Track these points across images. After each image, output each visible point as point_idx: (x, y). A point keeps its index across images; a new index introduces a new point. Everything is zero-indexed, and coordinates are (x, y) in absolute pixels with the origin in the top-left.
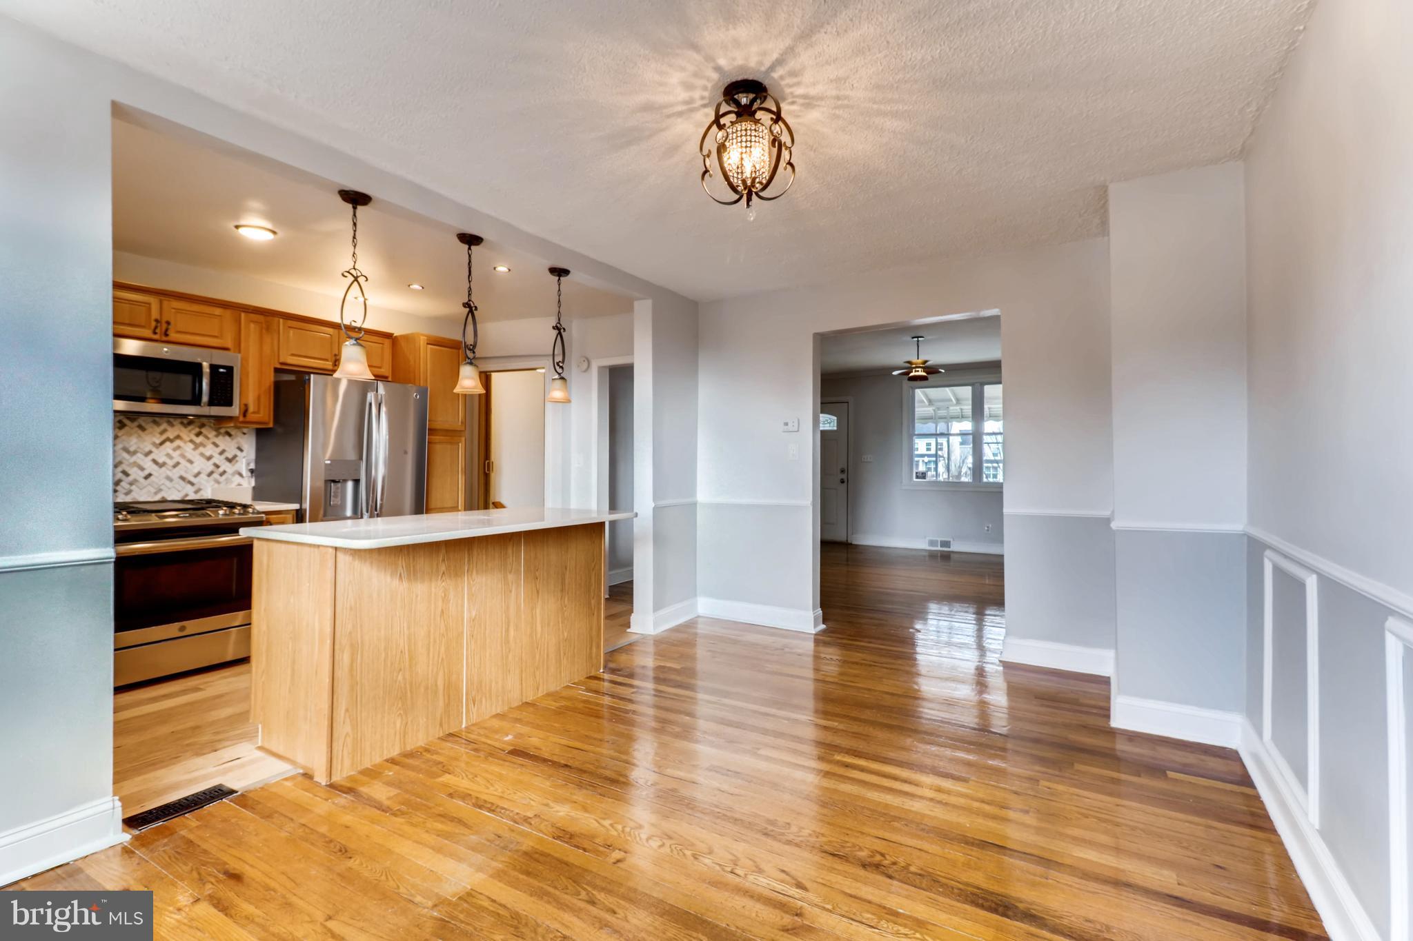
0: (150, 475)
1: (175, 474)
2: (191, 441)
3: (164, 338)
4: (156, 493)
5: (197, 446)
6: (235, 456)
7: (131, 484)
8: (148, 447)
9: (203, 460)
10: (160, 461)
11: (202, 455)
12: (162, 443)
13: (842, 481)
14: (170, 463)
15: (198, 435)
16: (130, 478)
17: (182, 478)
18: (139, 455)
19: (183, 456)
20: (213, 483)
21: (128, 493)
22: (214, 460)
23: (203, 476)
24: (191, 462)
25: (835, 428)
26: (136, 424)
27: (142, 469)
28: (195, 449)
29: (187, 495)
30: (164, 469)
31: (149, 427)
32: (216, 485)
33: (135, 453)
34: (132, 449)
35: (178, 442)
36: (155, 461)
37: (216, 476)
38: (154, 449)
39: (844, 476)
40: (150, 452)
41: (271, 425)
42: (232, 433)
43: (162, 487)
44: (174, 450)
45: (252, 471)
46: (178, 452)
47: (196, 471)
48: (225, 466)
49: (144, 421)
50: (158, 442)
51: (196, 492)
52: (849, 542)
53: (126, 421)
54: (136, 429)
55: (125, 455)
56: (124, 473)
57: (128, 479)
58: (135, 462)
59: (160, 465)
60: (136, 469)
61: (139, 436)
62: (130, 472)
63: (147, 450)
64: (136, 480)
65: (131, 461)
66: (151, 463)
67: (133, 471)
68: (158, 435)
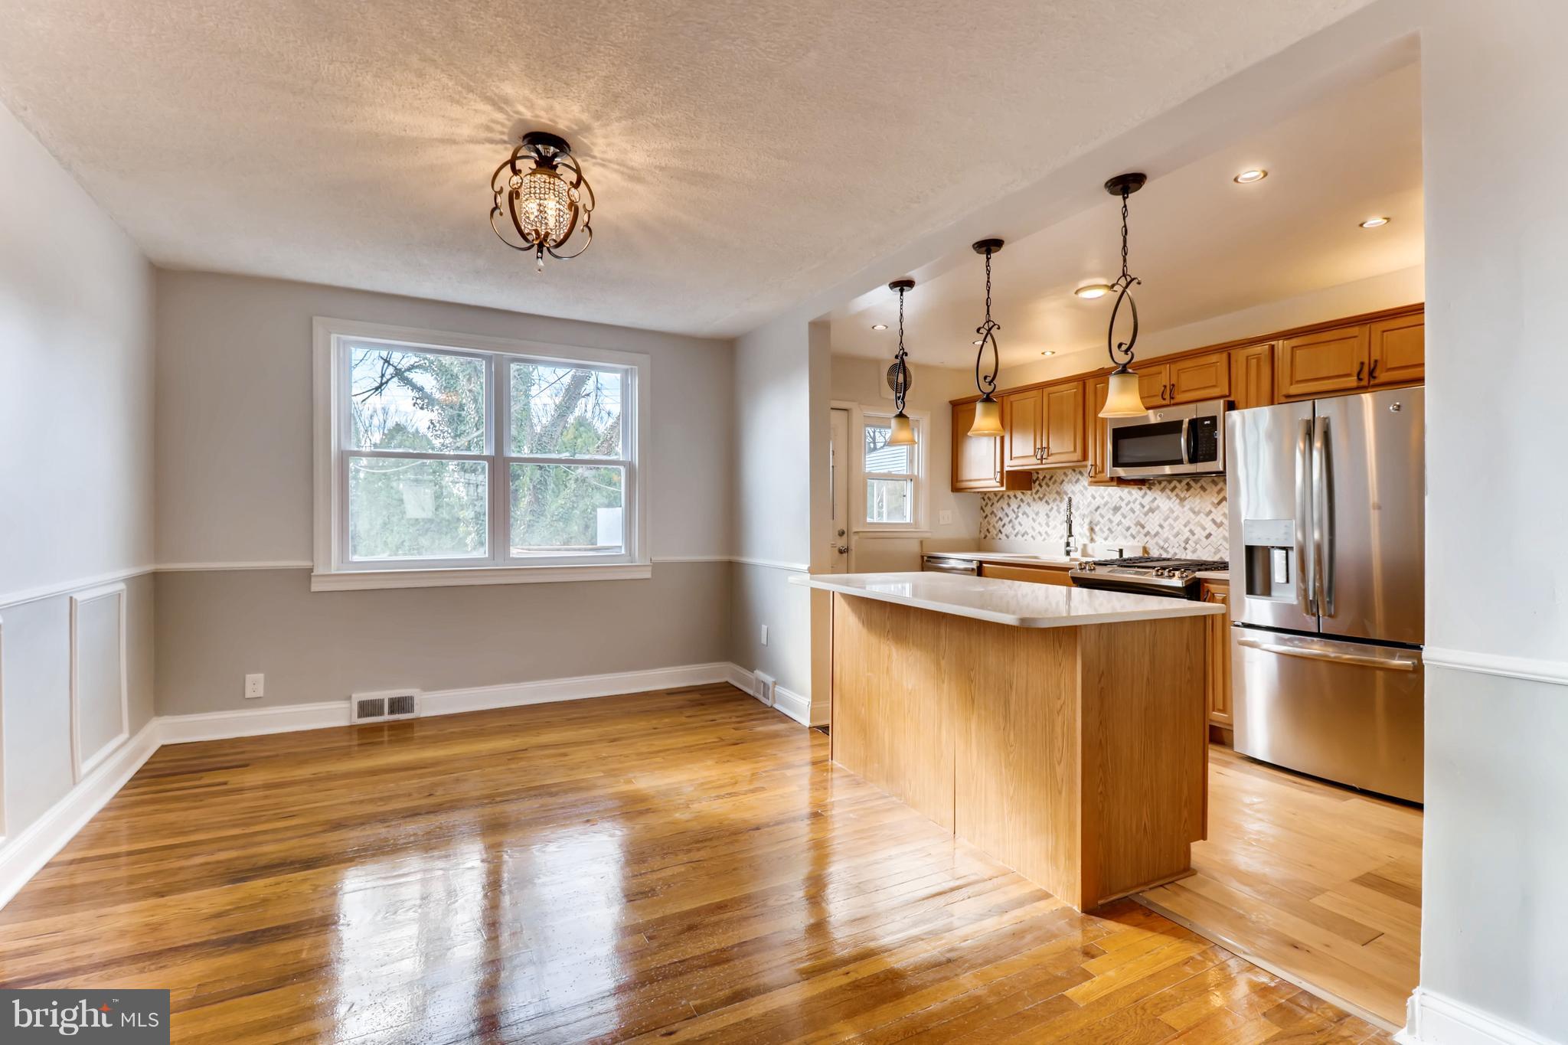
0: (1210, 535)
3: (1172, 402)
4: (1215, 553)
10: (1218, 521)
12: (1219, 503)
18: (1202, 515)
21: (1194, 551)
26: (1199, 485)
27: (1204, 529)
30: (1221, 528)
31: (1209, 487)
34: (1196, 510)
36: (1213, 521)
38: (1213, 510)
40: (1210, 512)
43: (1220, 547)
49: (1205, 482)
50: (1216, 501)
53: (1192, 483)
54: (1199, 490)
55: (1191, 515)
56: (1192, 533)
57: (1193, 539)
58: (1199, 521)
59: (1219, 525)
60: (1199, 528)
61: (1201, 496)
62: (1195, 532)
63: (1207, 510)
64: (1199, 539)
65: (1196, 520)
66: (1211, 523)
67: (1198, 530)
68: (1216, 495)
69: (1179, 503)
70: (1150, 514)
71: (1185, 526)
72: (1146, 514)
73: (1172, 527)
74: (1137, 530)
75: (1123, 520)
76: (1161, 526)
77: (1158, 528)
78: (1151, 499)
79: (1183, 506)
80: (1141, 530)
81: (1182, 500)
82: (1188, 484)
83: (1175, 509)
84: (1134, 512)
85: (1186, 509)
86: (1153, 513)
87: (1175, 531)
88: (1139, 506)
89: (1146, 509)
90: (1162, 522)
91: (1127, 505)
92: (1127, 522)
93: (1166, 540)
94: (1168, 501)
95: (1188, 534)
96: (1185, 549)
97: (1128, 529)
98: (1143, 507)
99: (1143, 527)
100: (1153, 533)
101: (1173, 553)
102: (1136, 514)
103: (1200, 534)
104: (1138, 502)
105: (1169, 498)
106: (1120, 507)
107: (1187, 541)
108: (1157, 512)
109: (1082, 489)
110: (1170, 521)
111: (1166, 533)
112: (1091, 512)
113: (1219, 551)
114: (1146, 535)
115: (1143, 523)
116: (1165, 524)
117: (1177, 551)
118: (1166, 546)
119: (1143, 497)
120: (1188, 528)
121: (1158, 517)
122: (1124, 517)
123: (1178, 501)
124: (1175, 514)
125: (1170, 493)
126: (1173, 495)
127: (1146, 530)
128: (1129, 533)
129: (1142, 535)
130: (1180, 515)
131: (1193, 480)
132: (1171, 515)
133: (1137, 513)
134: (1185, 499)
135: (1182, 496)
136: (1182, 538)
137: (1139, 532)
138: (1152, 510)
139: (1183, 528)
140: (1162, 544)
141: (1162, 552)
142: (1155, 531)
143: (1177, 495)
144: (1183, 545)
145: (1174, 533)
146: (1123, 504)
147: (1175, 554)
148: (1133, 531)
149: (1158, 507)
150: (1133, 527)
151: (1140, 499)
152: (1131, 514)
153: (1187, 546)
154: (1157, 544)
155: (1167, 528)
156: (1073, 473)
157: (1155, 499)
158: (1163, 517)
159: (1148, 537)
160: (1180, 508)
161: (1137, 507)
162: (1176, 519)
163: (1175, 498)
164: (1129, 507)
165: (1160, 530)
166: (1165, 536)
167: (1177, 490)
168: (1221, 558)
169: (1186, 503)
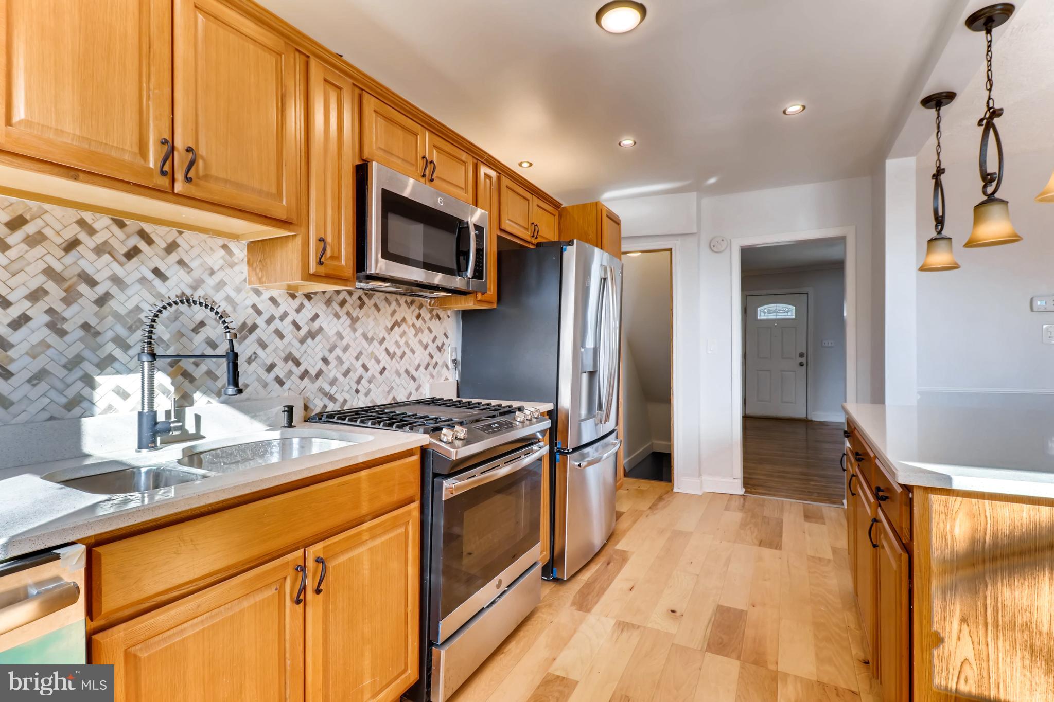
0: (384, 369)
1: (402, 366)
2: (413, 325)
4: (389, 392)
5: (418, 331)
6: (443, 344)
7: (370, 382)
8: (382, 333)
9: (421, 349)
10: (391, 351)
11: (420, 342)
12: (392, 328)
13: (801, 364)
14: (399, 353)
15: (418, 317)
16: (369, 374)
17: (407, 372)
18: (375, 343)
19: (407, 344)
20: (429, 377)
21: (367, 394)
22: (430, 349)
23: (422, 369)
24: (413, 352)
25: (794, 317)
26: (372, 302)
27: (378, 362)
28: (416, 335)
29: (410, 394)
30: (394, 361)
32: (431, 380)
33: (372, 339)
34: (370, 336)
35: (404, 326)
36: (387, 350)
37: (431, 368)
38: (386, 336)
39: (804, 360)
40: (384, 339)
41: (495, 306)
42: (441, 316)
43: (393, 385)
44: (401, 336)
45: (455, 361)
46: (404, 339)
47: (417, 363)
48: (437, 357)
50: (389, 327)
51: (417, 389)
52: (809, 418)
53: (365, 298)
54: (373, 308)
55: (364, 343)
56: (364, 367)
57: (367, 376)
58: (372, 353)
59: (391, 355)
60: (373, 361)
61: (375, 318)
62: (368, 366)
63: (381, 337)
64: (373, 377)
65: (370, 351)
66: (384, 353)
67: (371, 364)
68: (390, 318)
69: (350, 326)
70: (309, 341)
71: (357, 358)
72: (302, 341)
73: (340, 360)
74: (286, 370)
75: (260, 352)
76: (325, 361)
77: (320, 364)
78: (310, 317)
79: (355, 330)
80: (294, 369)
81: (354, 320)
82: (360, 298)
83: (344, 334)
84: (281, 336)
85: (359, 333)
86: (313, 338)
87: (345, 367)
88: (291, 327)
89: (303, 332)
90: (327, 354)
91: (270, 321)
92: (266, 357)
93: (333, 382)
94: (335, 319)
95: (361, 370)
96: (357, 391)
97: (271, 368)
98: (298, 328)
99: (298, 363)
100: (313, 372)
101: (341, 400)
102: (286, 340)
103: (374, 368)
104: (289, 319)
105: (337, 316)
106: (254, 327)
107: (358, 382)
108: (319, 338)
109: (151, 276)
110: (338, 351)
111: (333, 371)
112: (181, 335)
113: (392, 388)
114: (302, 378)
115: (297, 355)
116: (331, 358)
117: (347, 397)
118: (332, 392)
119: (298, 311)
120: (360, 362)
121: (320, 346)
122: (263, 346)
123: (349, 322)
124: (345, 342)
125: (337, 308)
126: (342, 312)
127: (302, 368)
128: (272, 375)
129: (295, 378)
130: (352, 343)
131: (366, 294)
132: (339, 343)
133: (289, 337)
134: (358, 319)
135: (354, 315)
136: (353, 376)
137: (290, 373)
138: (312, 335)
139: (354, 361)
140: (327, 388)
141: (326, 401)
142: (317, 368)
143: (348, 313)
144: (354, 386)
145: (343, 371)
146: (260, 321)
147: (345, 401)
148: (279, 371)
149: (321, 329)
150: (280, 363)
151: (292, 316)
152: (277, 339)
153: (360, 387)
154: (321, 390)
155: (333, 363)
156: (115, 229)
157: (316, 316)
158: (328, 347)
159: (306, 379)
160: (352, 334)
161: (286, 327)
162: (346, 349)
163: (345, 317)
164: (272, 327)
165: (324, 368)
166: (331, 376)
167: (347, 305)
168: (394, 398)
169: (357, 325)
